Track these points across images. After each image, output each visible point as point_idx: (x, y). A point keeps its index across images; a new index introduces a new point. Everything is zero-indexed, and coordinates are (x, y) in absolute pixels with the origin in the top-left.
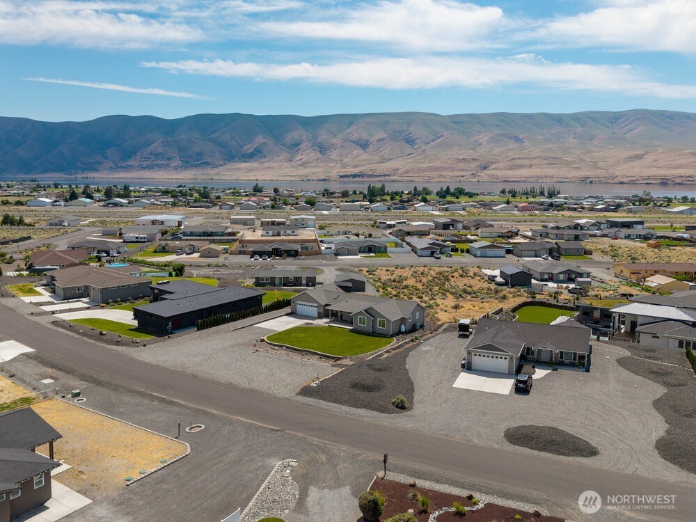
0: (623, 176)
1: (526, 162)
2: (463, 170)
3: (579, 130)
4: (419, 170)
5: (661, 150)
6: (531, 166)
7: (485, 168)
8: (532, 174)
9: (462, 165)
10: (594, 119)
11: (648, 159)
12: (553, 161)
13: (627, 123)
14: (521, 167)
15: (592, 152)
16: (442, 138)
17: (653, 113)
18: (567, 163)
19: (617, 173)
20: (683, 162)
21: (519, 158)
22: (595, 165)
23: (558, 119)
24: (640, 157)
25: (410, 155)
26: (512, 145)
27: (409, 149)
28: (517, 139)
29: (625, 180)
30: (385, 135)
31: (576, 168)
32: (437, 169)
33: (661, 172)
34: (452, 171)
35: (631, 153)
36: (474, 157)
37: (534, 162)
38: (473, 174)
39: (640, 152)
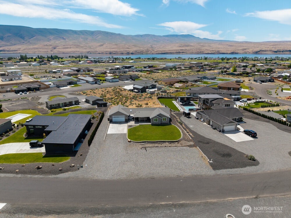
0: (99, 51)
1: (69, 46)
2: (47, 49)
3: (83, 36)
4: (30, 49)
5: (106, 43)
6: (71, 48)
7: (55, 48)
8: (72, 50)
9: (46, 47)
10: (86, 33)
11: (104, 46)
12: (78, 46)
13: (96, 34)
14: (68, 48)
15: (88, 43)
16: (36, 37)
17: (103, 32)
18: (82, 47)
19: (97, 50)
20: (114, 47)
21: (66, 45)
22: (90, 48)
23: (75, 32)
24: (102, 45)
25: (23, 43)
26: (63, 41)
27: (23, 41)
28: (63, 39)
29: (100, 52)
30: (10, 35)
31: (85, 49)
32: (37, 48)
33: (109, 50)
34: (43, 49)
35: (100, 44)
36: (50, 44)
37: (71, 46)
38: (51, 50)
39: (102, 44)
